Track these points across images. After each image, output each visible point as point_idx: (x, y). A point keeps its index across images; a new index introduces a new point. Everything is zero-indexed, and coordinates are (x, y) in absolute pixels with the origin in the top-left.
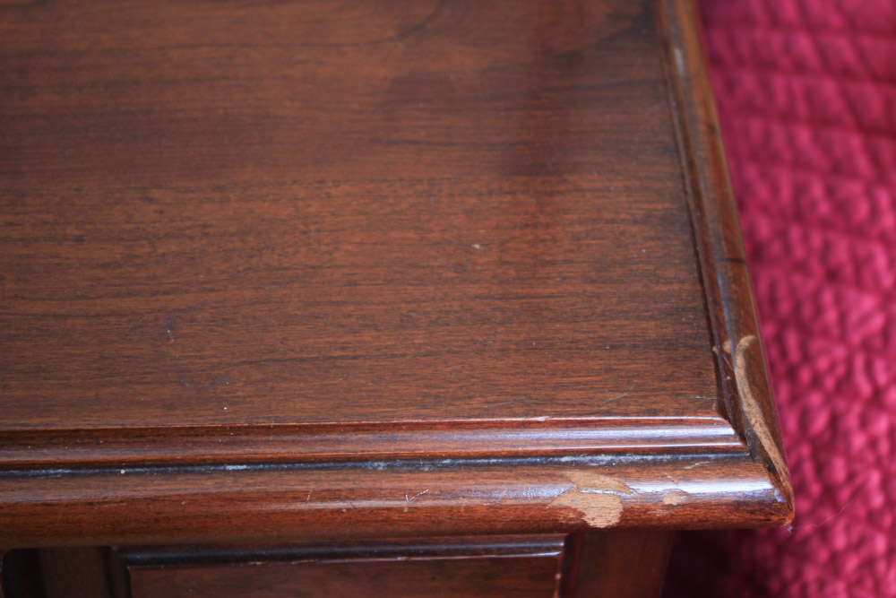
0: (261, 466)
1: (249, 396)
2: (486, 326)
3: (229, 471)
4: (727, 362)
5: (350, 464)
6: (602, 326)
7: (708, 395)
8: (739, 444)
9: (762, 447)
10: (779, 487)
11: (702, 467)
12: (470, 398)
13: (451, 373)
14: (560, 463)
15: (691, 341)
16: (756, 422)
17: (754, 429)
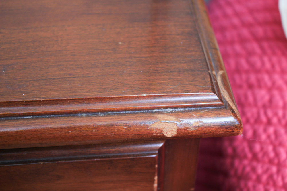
0: (38, 116)
1: (33, 91)
2: (123, 67)
3: (25, 119)
4: (214, 77)
5: (72, 115)
6: (167, 65)
7: (208, 86)
8: (220, 103)
9: (229, 105)
10: (237, 118)
11: (207, 112)
12: (117, 89)
13: (110, 81)
14: (153, 112)
15: (200, 69)
16: (226, 97)
17: (226, 99)
